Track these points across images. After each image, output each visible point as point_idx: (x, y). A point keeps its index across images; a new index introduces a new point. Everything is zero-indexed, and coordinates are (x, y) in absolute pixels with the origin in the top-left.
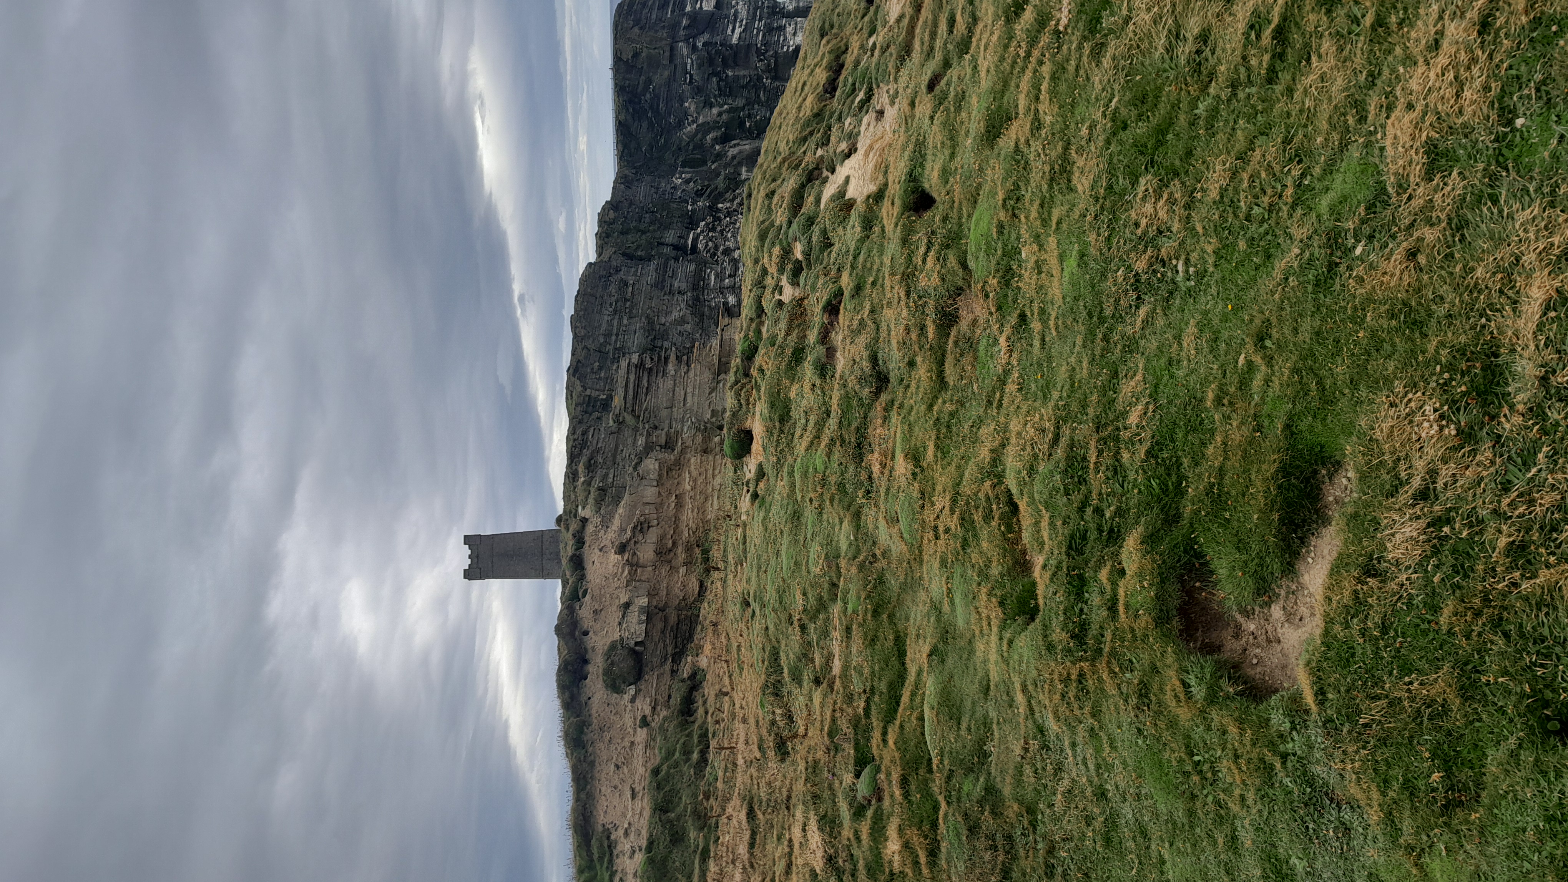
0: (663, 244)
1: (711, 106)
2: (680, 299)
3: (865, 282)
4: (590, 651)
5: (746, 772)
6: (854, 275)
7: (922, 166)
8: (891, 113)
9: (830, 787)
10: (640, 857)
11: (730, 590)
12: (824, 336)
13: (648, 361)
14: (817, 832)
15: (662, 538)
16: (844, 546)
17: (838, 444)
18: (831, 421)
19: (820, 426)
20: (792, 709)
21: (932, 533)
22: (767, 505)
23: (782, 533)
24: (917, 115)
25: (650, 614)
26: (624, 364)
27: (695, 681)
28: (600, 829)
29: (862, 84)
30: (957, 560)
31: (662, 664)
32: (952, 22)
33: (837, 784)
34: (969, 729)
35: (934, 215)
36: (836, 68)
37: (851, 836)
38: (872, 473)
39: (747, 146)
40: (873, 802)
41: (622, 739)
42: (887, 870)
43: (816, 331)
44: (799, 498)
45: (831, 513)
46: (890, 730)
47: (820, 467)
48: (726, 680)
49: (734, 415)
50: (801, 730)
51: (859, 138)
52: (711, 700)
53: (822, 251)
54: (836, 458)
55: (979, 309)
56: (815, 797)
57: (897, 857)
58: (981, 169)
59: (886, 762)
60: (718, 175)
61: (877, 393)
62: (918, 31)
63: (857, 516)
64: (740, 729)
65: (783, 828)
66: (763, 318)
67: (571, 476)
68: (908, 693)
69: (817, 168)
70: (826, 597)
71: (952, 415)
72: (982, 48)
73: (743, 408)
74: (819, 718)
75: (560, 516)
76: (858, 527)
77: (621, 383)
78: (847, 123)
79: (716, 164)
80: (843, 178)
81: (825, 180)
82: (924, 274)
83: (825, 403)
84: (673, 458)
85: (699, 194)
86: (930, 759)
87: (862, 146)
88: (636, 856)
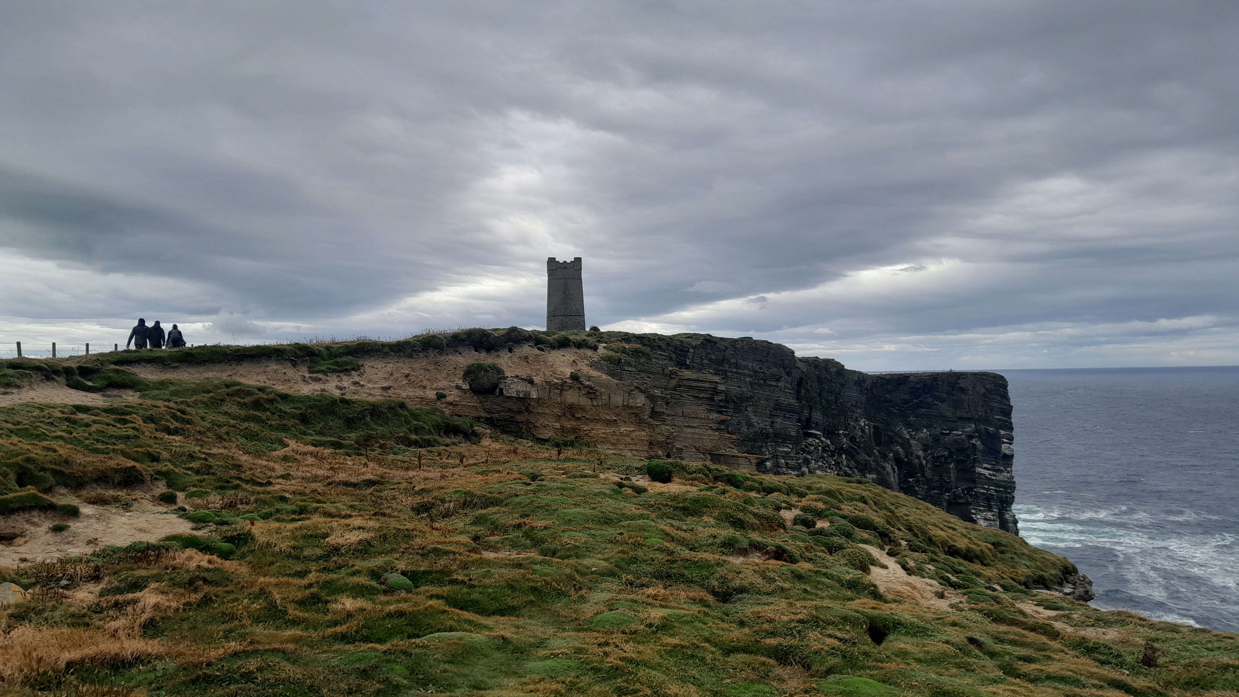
0: (811, 409)
1: (925, 450)
2: (767, 423)
3: (805, 583)
4: (496, 354)
5: (403, 479)
6: (810, 573)
7: (907, 633)
8: (943, 605)
9: (393, 550)
10: (337, 393)
11: (543, 464)
12: (757, 547)
13: (720, 397)
14: (358, 538)
15: (583, 409)
16: (586, 562)
17: (669, 558)
18: (688, 552)
19: (682, 542)
20: (453, 517)
21: (603, 640)
22: (615, 496)
23: (594, 509)
24: (946, 629)
25: (524, 400)
26: (717, 379)
27: (471, 436)
28: (360, 363)
29: (963, 579)
30: (582, 662)
31: (485, 410)
32: (1028, 660)
33: (396, 555)
34: (445, 671)
35: (867, 645)
36: (969, 556)
37: (356, 568)
38: (648, 587)
39: (893, 479)
40: (383, 587)
41: (428, 380)
42: (329, 598)
43: (760, 539)
44: (622, 523)
45: (613, 551)
46: (441, 601)
47: (649, 542)
48: (472, 461)
49: (683, 468)
50: (437, 525)
51: (919, 577)
52: (457, 449)
53: (825, 545)
54: (658, 555)
55: (795, 685)
56: (385, 537)
57: (340, 606)
58: (912, 687)
59: (415, 598)
60: (869, 456)
61: (714, 593)
62: (1015, 629)
63: (612, 574)
64: (435, 473)
65: (360, 510)
66: (762, 493)
67: (627, 337)
68: (471, 618)
69: (891, 541)
70: (545, 546)
71: (703, 659)
72: (1012, 688)
73: (690, 476)
74: (447, 540)
75: (599, 330)
76: (603, 574)
77: (701, 376)
78: (929, 566)
79: (877, 453)
80: (885, 563)
81: (882, 548)
82: (819, 636)
83: (701, 546)
84: (646, 417)
85: (853, 439)
86: (418, 636)
87: (913, 579)
88: (338, 391)
